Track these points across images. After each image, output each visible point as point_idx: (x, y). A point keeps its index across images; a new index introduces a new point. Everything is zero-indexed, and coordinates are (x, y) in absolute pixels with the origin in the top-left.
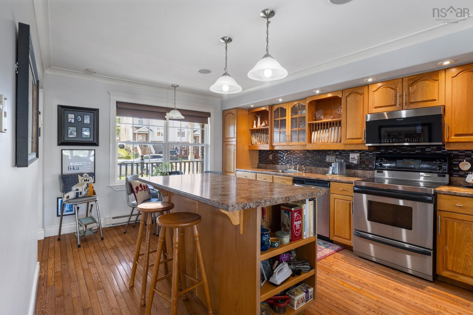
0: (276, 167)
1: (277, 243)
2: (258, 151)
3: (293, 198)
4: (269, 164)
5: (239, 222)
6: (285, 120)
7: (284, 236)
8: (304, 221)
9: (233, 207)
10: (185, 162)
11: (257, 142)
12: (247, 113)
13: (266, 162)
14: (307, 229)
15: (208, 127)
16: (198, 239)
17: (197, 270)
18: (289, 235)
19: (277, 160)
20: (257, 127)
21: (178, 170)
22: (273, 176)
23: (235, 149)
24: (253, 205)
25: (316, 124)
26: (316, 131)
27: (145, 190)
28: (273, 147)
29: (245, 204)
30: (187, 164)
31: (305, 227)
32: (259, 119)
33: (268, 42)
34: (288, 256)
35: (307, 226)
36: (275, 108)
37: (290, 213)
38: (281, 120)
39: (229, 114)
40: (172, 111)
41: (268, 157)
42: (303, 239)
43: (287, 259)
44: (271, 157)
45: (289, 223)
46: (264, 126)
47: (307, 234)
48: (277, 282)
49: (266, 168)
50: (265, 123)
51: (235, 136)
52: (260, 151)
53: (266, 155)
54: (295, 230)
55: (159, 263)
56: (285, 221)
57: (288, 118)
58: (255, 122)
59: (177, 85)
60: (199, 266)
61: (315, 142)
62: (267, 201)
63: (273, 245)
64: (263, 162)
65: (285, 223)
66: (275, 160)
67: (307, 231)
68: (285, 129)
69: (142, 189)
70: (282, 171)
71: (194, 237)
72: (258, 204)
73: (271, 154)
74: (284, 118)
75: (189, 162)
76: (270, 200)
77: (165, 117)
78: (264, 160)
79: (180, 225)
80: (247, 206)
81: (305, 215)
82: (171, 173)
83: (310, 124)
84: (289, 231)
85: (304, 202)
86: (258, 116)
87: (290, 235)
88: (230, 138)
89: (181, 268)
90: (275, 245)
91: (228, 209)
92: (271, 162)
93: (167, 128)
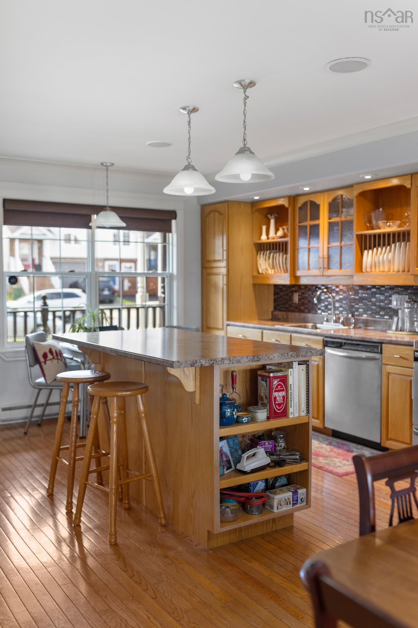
0: (304, 318)
1: (246, 417)
2: (273, 288)
3: (266, 358)
4: (293, 311)
5: (194, 388)
6: (318, 226)
7: (260, 411)
8: (290, 393)
9: (179, 363)
10: (129, 309)
11: (268, 268)
12: (248, 209)
13: (287, 308)
14: (295, 404)
15: (173, 237)
16: (143, 415)
17: (144, 468)
18: (265, 410)
19: (306, 304)
20: (268, 238)
21: (115, 323)
22: (291, 336)
23: (225, 282)
24: (205, 363)
25: (370, 236)
26: (370, 248)
27: (58, 359)
28: (297, 278)
29: (194, 361)
30: (133, 312)
31: (291, 401)
32: (272, 222)
33: (246, 128)
34: (272, 444)
35: (296, 400)
36: (301, 201)
37: (268, 379)
38: (311, 226)
39: (212, 214)
40: (102, 213)
41: (291, 299)
42: (289, 418)
43: (271, 448)
44: (296, 298)
45: (267, 394)
46: (281, 237)
47: (295, 411)
48: (244, 467)
49: (286, 320)
50: (283, 229)
51: (225, 258)
52: (276, 286)
53: (287, 294)
54: (275, 404)
55: (91, 458)
56: (262, 392)
57: (324, 221)
58: (264, 228)
59: (110, 163)
60: (147, 462)
61: (368, 270)
62: (226, 360)
63: (241, 420)
64: (281, 307)
65: (262, 395)
66: (303, 304)
67: (295, 408)
68: (318, 243)
69: (54, 358)
70: (312, 326)
71: (139, 413)
72: (212, 362)
73: (296, 291)
74: (316, 222)
75: (138, 309)
76: (229, 358)
77: (90, 224)
78: (284, 304)
79: (119, 394)
80: (197, 364)
81: (292, 386)
82: (103, 329)
83: (361, 235)
84: (267, 406)
85: (290, 365)
86: (271, 216)
87: (267, 411)
88: (215, 261)
89: (121, 461)
90: (243, 420)
91: (173, 365)
92: (296, 308)
93: (92, 242)
